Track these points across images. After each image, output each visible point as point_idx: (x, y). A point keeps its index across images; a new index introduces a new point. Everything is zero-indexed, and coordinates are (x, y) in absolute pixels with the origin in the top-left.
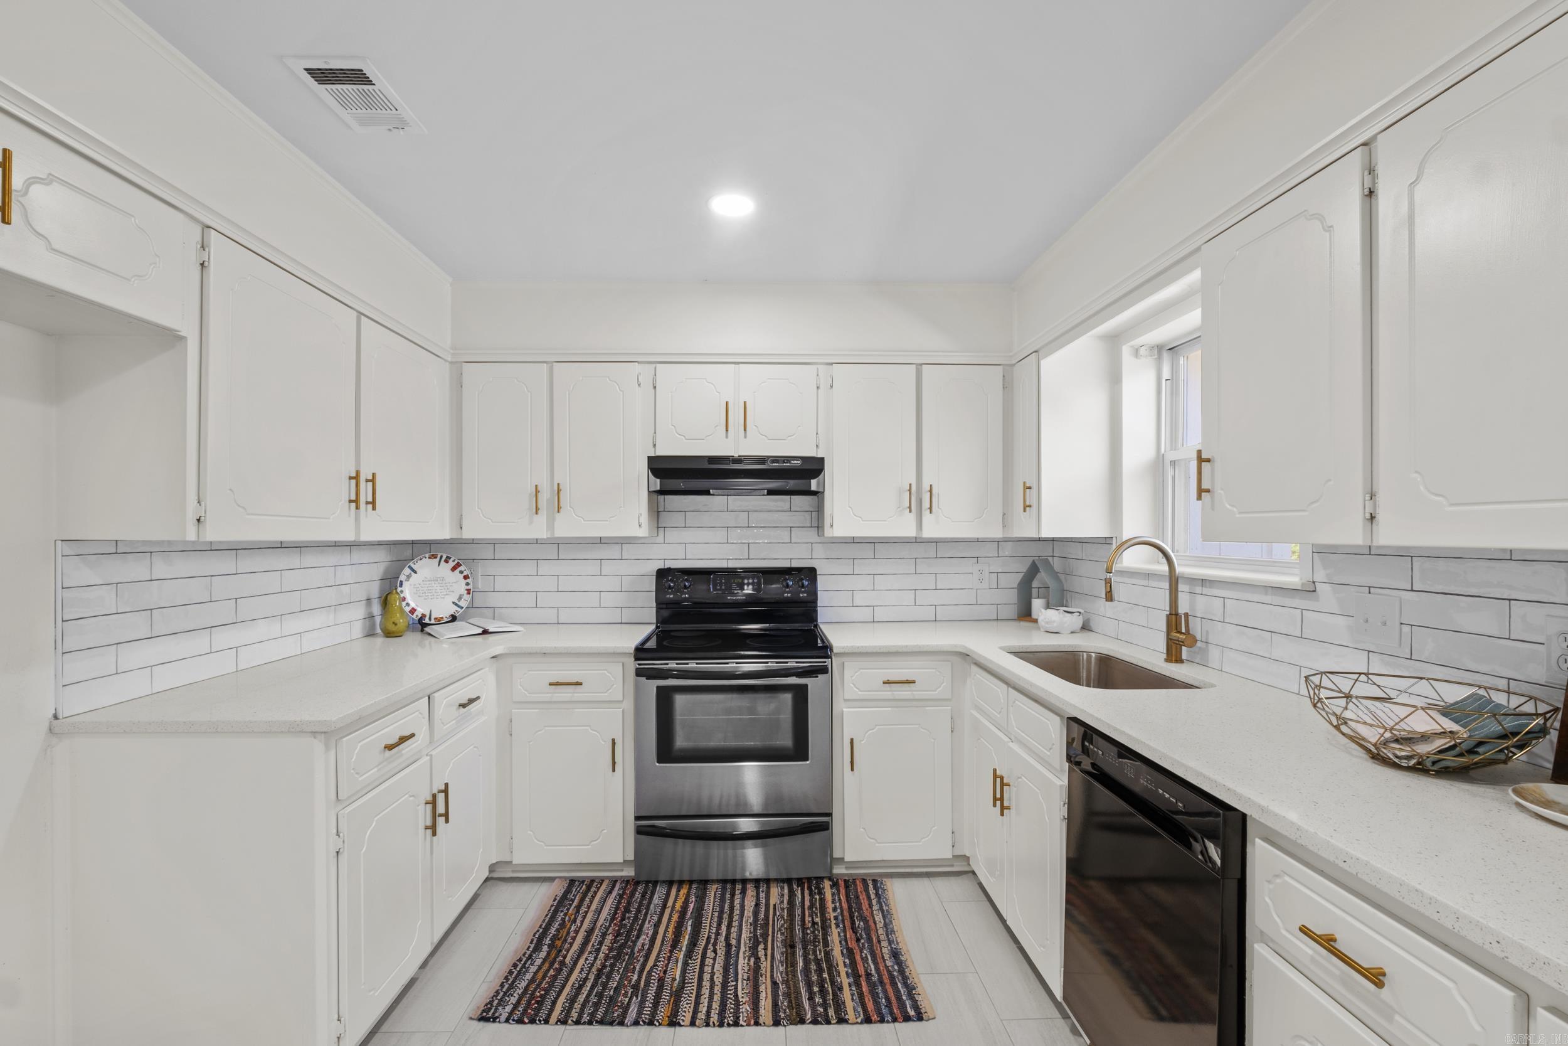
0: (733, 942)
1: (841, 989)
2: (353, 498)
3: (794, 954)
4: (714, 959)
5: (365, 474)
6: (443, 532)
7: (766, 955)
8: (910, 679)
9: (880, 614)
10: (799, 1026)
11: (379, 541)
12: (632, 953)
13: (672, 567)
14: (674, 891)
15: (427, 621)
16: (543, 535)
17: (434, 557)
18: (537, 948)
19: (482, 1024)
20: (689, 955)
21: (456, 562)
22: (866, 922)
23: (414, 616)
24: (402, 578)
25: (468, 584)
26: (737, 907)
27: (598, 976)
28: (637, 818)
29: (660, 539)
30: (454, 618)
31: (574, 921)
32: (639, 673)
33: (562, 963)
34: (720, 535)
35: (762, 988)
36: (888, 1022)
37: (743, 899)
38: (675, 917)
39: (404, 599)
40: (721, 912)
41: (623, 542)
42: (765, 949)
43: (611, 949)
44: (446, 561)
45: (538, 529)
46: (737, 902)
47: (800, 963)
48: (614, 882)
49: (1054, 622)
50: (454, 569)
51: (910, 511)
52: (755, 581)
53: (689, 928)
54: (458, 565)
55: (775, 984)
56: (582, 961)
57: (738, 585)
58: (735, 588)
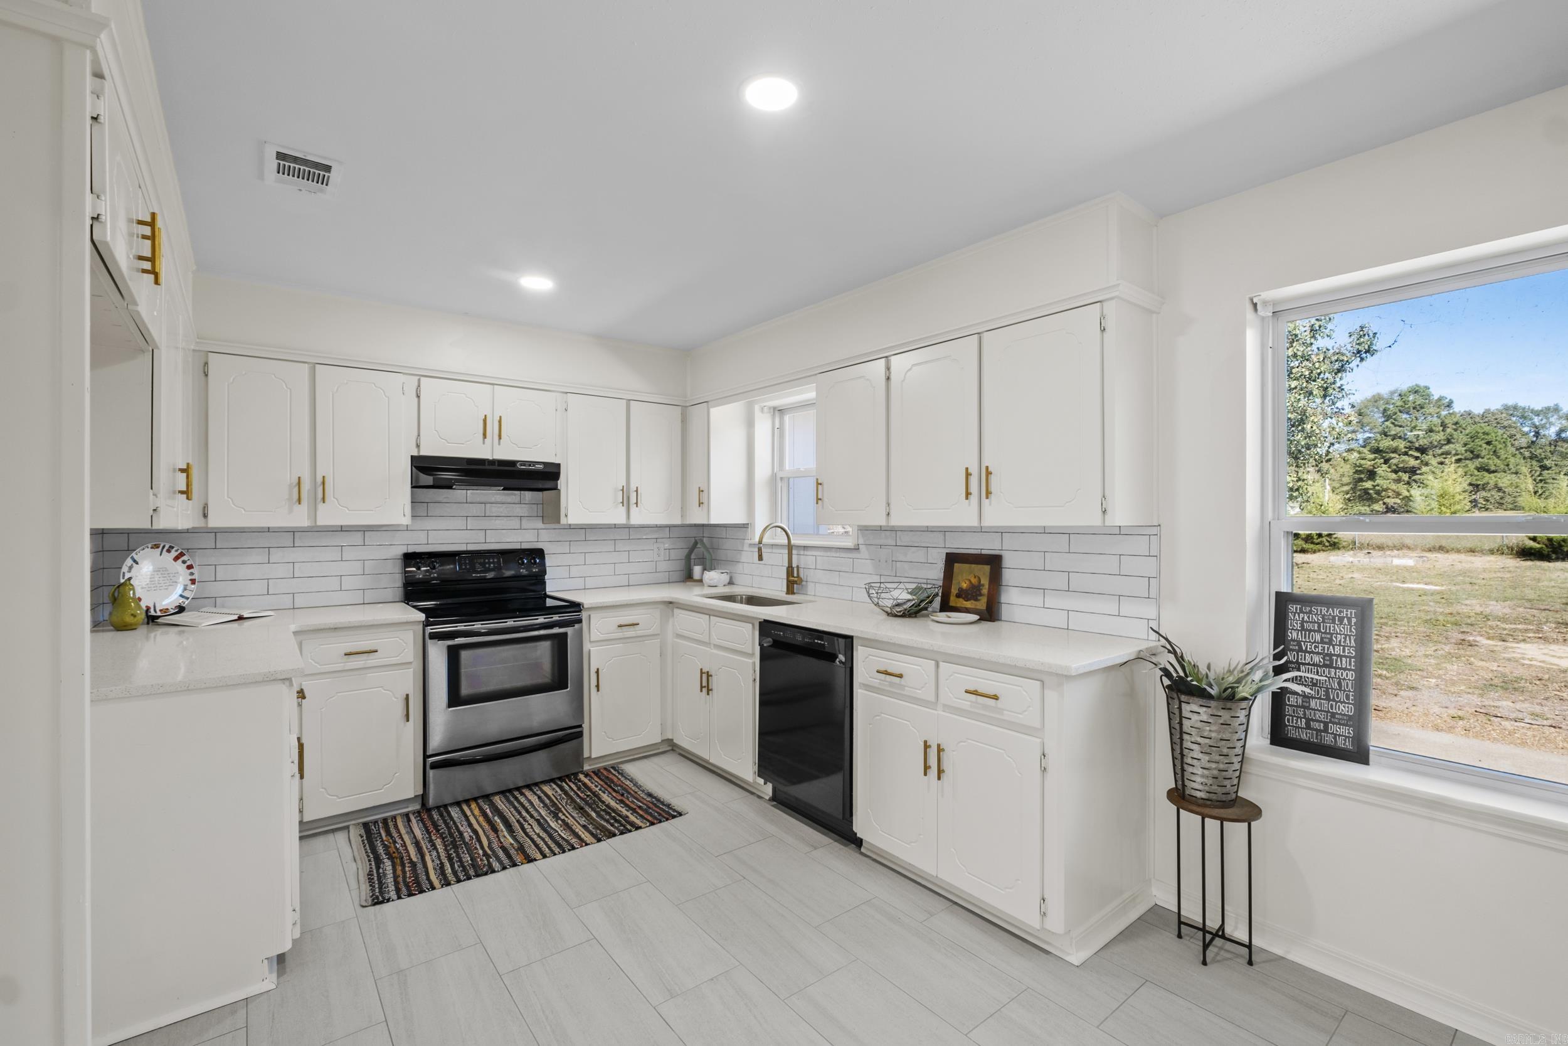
0: (538, 817)
1: (627, 817)
3: (586, 811)
4: (532, 828)
7: (567, 817)
8: (635, 622)
9: (590, 583)
10: (613, 838)
12: (465, 842)
13: (417, 551)
14: (464, 807)
15: (152, 613)
16: (302, 523)
17: (156, 546)
18: (378, 861)
19: (378, 907)
20: (511, 832)
21: (179, 552)
22: (620, 786)
23: (142, 609)
24: (125, 567)
25: (192, 574)
26: (523, 801)
27: (449, 860)
28: (424, 758)
30: (182, 609)
31: (395, 842)
32: (428, 636)
33: (410, 862)
34: (460, 523)
35: (577, 830)
36: (664, 821)
37: (526, 797)
38: (480, 818)
39: (130, 591)
40: (515, 808)
42: (564, 814)
43: (444, 845)
45: (300, 518)
46: (521, 799)
47: (594, 815)
48: (405, 815)
49: (715, 579)
50: (176, 559)
51: (623, 506)
52: (495, 560)
53: (498, 821)
54: (182, 554)
55: (584, 827)
56: (427, 858)
57: (480, 564)
58: (479, 568)
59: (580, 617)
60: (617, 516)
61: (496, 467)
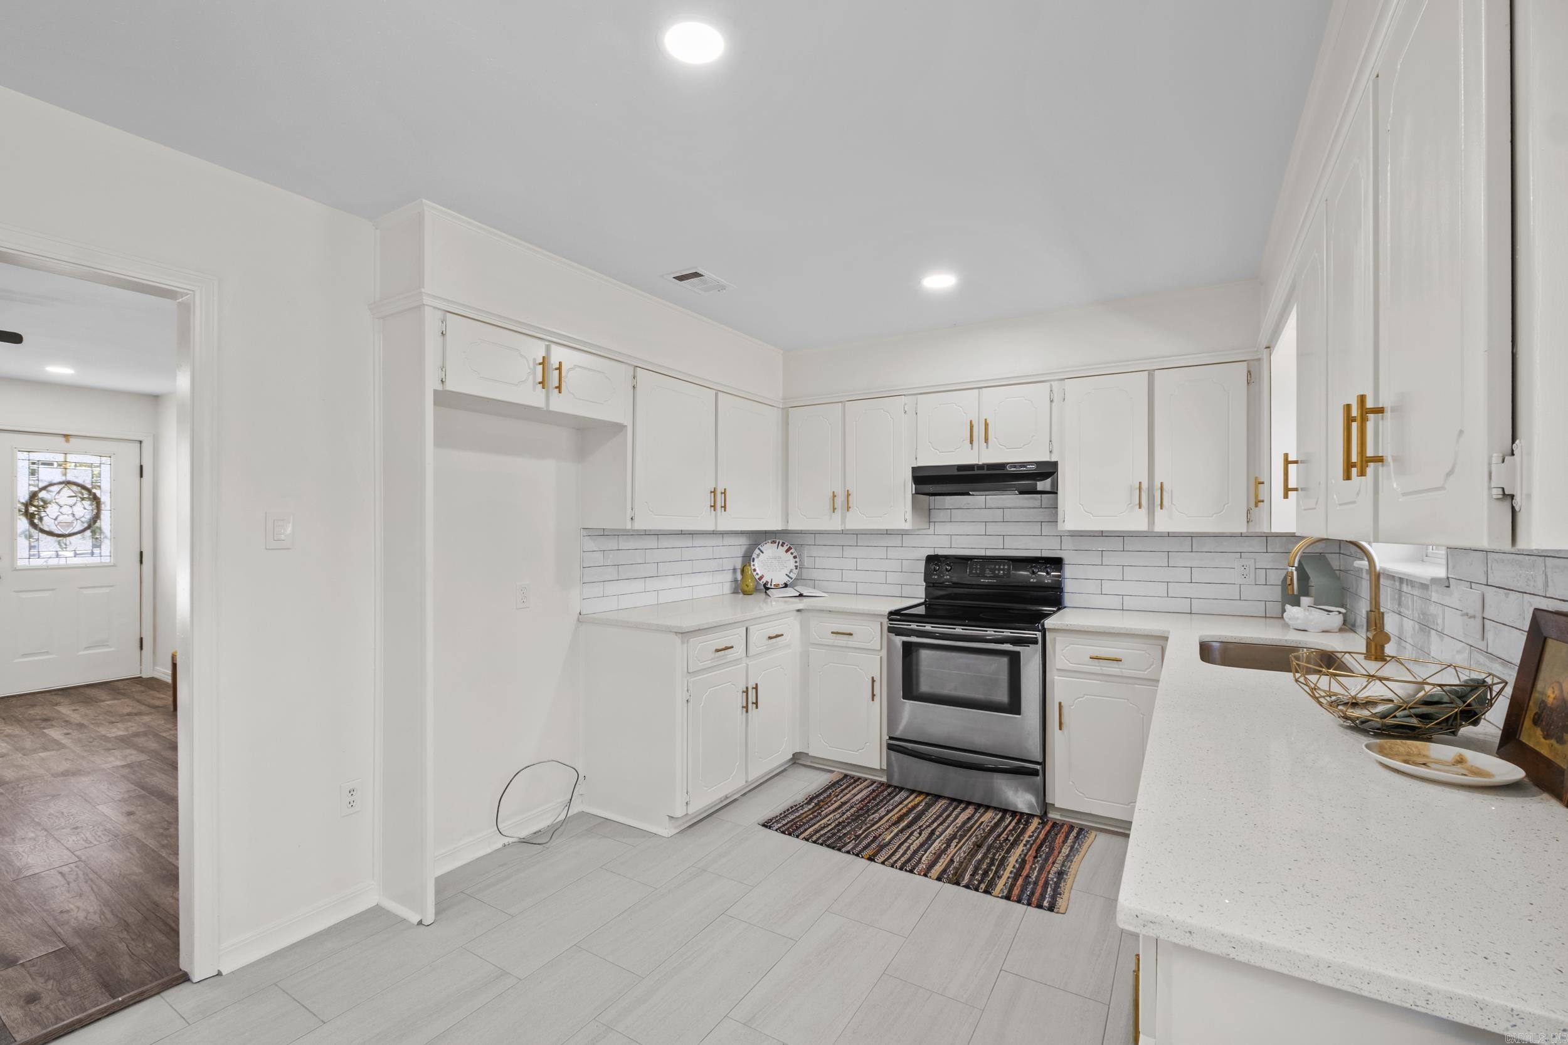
0: (937, 833)
1: (1000, 877)
2: (713, 504)
3: (977, 851)
4: (918, 838)
5: (720, 490)
6: (776, 525)
7: (956, 846)
8: (1118, 657)
9: (1129, 603)
10: (952, 885)
11: (741, 531)
12: (866, 820)
13: (940, 554)
14: (912, 797)
15: (769, 586)
16: (838, 527)
17: (774, 542)
18: (808, 803)
19: (763, 828)
20: (901, 831)
21: (788, 547)
22: (1052, 849)
23: (761, 582)
24: (754, 556)
25: (796, 562)
26: (953, 815)
27: (837, 825)
28: (891, 738)
29: (931, 531)
30: (786, 585)
31: (838, 796)
32: (891, 630)
33: (820, 814)
34: (981, 529)
35: (941, 861)
36: (1023, 904)
37: (960, 813)
38: (905, 810)
39: (755, 570)
40: (940, 816)
41: (902, 533)
42: (958, 843)
43: (852, 815)
44: (782, 546)
45: (836, 523)
46: (955, 813)
47: (979, 856)
48: (873, 782)
50: (787, 551)
51: (1140, 507)
52: (1006, 567)
53: (911, 819)
54: (790, 548)
55: (952, 861)
56: (831, 816)
57: (991, 570)
58: (988, 573)
59: (1036, 638)
60: (1137, 522)
61: (985, 472)
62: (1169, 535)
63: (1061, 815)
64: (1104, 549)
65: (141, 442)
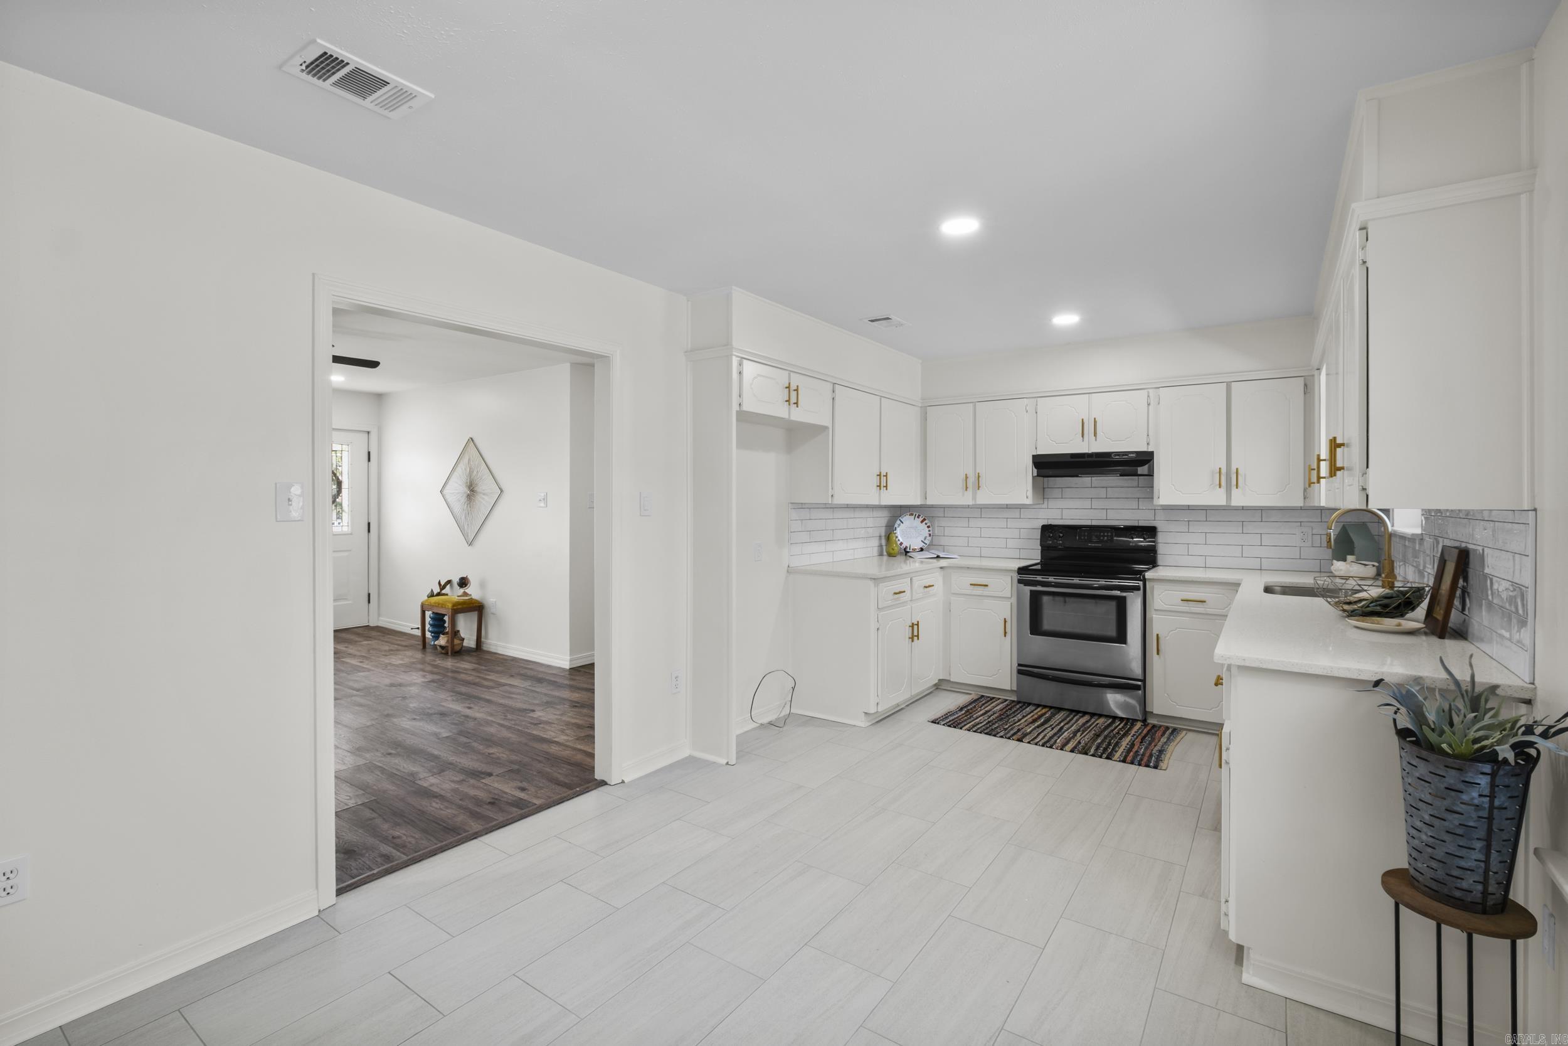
0: (1065, 728)
1: (1116, 752)
2: (878, 484)
3: (1097, 738)
5: (883, 473)
6: (916, 501)
7: (1080, 736)
8: (1205, 600)
9: (1211, 562)
10: (1084, 756)
11: (886, 506)
12: (1008, 720)
13: (1052, 524)
14: (1039, 709)
15: (908, 550)
16: (971, 503)
17: (912, 515)
18: (961, 711)
19: (932, 724)
20: (1038, 727)
21: (923, 518)
22: (1153, 739)
23: (902, 547)
24: (896, 525)
25: (929, 531)
27: (987, 724)
28: (1019, 665)
29: (1045, 506)
30: (922, 550)
31: (981, 707)
32: (1020, 581)
33: (972, 716)
34: (1087, 504)
35: (1071, 743)
36: (1136, 765)
37: (1077, 721)
38: (1036, 716)
39: (897, 537)
40: (1064, 719)
41: (1020, 507)
42: (1082, 734)
43: (996, 718)
44: (918, 517)
45: (966, 499)
46: (1076, 718)
47: (1099, 741)
48: (1006, 700)
50: (922, 522)
51: (1220, 487)
52: (1109, 534)
54: (924, 520)
56: (981, 718)
57: (1096, 536)
58: (1094, 539)
59: (1139, 586)
60: (1217, 498)
61: (1094, 459)
62: (1243, 508)
63: (1158, 721)
64: (1191, 520)
65: (368, 432)
